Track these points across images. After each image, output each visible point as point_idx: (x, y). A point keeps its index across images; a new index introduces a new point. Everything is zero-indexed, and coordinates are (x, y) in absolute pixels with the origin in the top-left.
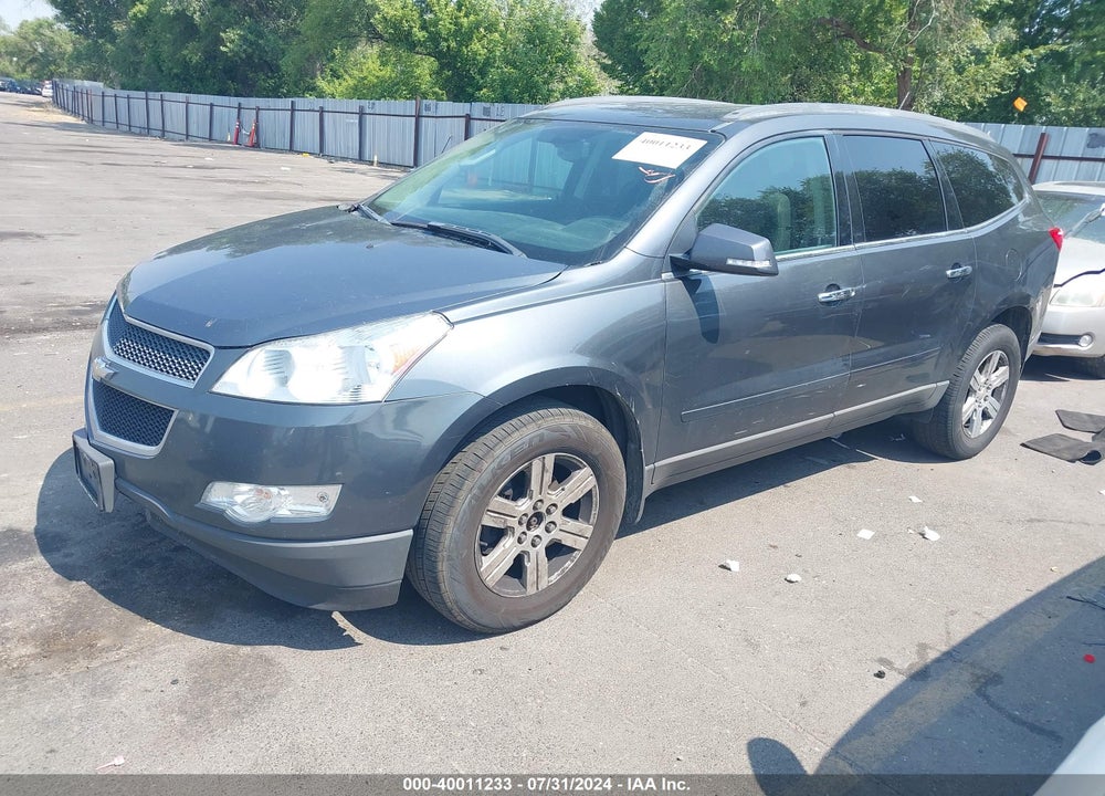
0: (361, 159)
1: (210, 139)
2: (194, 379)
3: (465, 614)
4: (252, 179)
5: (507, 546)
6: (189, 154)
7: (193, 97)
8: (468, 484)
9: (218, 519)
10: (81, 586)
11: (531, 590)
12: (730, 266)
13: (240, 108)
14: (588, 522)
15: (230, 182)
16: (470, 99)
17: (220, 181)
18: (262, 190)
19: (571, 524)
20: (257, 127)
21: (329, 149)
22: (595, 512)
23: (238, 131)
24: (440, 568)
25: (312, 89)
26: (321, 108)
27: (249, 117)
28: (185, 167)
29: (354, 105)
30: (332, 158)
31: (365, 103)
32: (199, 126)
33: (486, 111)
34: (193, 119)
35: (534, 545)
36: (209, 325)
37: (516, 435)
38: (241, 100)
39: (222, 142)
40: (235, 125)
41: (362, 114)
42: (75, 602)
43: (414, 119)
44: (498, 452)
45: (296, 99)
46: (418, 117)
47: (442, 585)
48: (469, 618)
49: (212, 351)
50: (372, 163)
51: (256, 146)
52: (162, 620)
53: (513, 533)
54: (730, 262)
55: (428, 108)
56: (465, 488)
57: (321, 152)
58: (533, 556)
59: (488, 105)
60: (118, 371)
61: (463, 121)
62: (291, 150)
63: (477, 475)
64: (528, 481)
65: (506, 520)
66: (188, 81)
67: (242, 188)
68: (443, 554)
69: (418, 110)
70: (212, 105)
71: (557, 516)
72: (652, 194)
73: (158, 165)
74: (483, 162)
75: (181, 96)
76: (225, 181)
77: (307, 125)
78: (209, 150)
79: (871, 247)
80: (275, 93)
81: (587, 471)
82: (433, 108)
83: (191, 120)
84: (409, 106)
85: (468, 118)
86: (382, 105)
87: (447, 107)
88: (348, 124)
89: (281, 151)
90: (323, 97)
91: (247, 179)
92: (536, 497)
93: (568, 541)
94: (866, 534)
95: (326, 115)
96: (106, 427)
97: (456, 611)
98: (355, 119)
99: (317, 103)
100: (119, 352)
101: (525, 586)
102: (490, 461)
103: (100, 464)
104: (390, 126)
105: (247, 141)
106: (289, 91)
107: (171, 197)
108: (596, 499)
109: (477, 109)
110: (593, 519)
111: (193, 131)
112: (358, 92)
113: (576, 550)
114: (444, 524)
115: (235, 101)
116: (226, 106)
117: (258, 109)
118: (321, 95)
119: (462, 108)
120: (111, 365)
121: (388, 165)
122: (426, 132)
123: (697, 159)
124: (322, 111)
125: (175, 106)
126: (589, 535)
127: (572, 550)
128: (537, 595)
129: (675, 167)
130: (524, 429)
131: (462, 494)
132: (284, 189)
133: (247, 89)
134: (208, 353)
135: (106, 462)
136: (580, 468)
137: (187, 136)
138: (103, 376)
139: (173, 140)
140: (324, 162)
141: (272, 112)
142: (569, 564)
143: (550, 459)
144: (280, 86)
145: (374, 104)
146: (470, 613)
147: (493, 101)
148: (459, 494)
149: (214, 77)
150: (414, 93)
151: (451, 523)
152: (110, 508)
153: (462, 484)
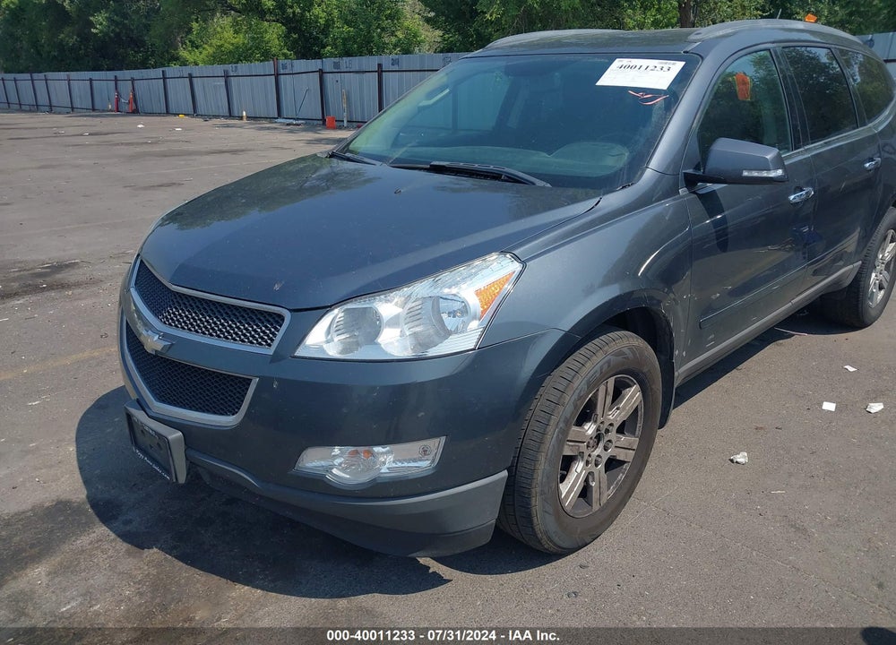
0: (231, 116)
1: (94, 110)
2: (269, 345)
3: (551, 541)
4: (145, 141)
5: (579, 470)
6: (80, 123)
7: (73, 75)
8: (554, 419)
9: (318, 484)
10: (154, 553)
11: (596, 507)
12: (747, 177)
13: (116, 80)
14: (634, 434)
15: (127, 144)
16: (318, 56)
17: (118, 144)
18: (157, 149)
19: (624, 439)
20: (134, 96)
21: (201, 110)
22: (640, 425)
23: (118, 100)
24: (533, 504)
25: (175, 59)
26: (190, 75)
27: (126, 88)
28: (82, 135)
29: (219, 69)
30: (207, 117)
31: (229, 67)
32: (82, 99)
33: (336, 65)
34: (76, 92)
35: (596, 465)
36: (277, 287)
37: (588, 365)
38: (118, 73)
39: (104, 111)
40: (114, 95)
41: (227, 76)
42: (155, 572)
43: (273, 77)
44: (576, 383)
45: (166, 69)
46: (277, 75)
47: (535, 519)
48: (555, 544)
49: (287, 315)
50: (241, 118)
51: (135, 112)
52: (248, 581)
53: (583, 457)
54: (745, 174)
55: (284, 67)
56: (552, 423)
57: (195, 112)
58: (596, 475)
59: (337, 60)
60: (175, 342)
61: (317, 76)
62: (168, 113)
63: (561, 408)
64: (596, 405)
65: (579, 447)
66: (67, 60)
67: (138, 149)
68: (536, 490)
69: (276, 69)
70: (91, 80)
71: (613, 435)
72: (654, 115)
73: (57, 135)
74: (438, 101)
75: (63, 75)
76: (122, 144)
77: (179, 90)
78: (98, 119)
79: (815, 148)
80: (144, 65)
81: (635, 387)
82: (289, 67)
83: (74, 95)
84: (269, 67)
85: (321, 73)
86: (243, 67)
87: (301, 65)
88: (215, 86)
89: (160, 114)
90: (186, 65)
91: (141, 141)
92: (600, 419)
93: (621, 455)
94: (829, 406)
95: (195, 80)
96: (162, 398)
97: (544, 540)
98: (222, 82)
99: (186, 71)
100: (168, 322)
101: (590, 505)
102: (570, 393)
103: (170, 438)
104: (253, 85)
105: (127, 108)
106: (155, 62)
107: (80, 162)
108: (641, 413)
109: (328, 64)
110: (638, 432)
111: (77, 104)
112: (217, 58)
113: (625, 462)
114: (535, 460)
115: (111, 74)
116: (103, 80)
117: (133, 80)
118: (184, 63)
119: (314, 64)
120: (165, 336)
121: (255, 118)
122: (285, 89)
123: (683, 79)
124: (191, 77)
125: (59, 83)
126: (635, 447)
127: (623, 463)
128: (601, 510)
129: (665, 88)
130: (595, 358)
131: (550, 429)
132: (176, 147)
133: (118, 63)
134: (282, 318)
135: (175, 435)
136: (630, 386)
137: (73, 108)
138: (159, 348)
139: (60, 113)
140: (199, 121)
141: (147, 81)
142: (621, 477)
143: (611, 382)
144: (147, 59)
145: (236, 67)
146: (556, 539)
147: (341, 56)
148: (548, 430)
149: (87, 56)
150: (266, 55)
151: (542, 458)
152: (182, 479)
153: (549, 420)
